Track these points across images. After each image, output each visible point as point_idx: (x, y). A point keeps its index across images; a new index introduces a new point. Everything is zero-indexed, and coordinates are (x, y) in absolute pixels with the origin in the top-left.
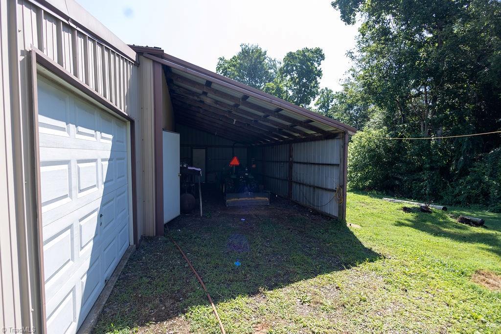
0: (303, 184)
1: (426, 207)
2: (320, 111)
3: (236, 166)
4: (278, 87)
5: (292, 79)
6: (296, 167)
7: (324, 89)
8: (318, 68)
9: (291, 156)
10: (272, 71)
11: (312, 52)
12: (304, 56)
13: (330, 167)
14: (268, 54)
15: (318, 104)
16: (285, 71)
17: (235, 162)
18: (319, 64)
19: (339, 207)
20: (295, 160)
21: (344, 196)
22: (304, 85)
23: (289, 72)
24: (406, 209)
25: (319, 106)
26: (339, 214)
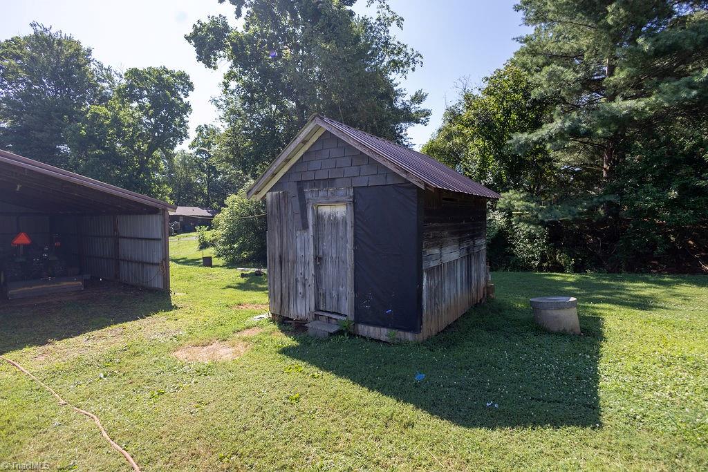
0: (132, 262)
1: (259, 271)
2: (198, 156)
3: (25, 246)
4: (116, 117)
5: (141, 108)
6: (123, 242)
7: (203, 126)
8: (185, 100)
9: (115, 230)
10: (106, 85)
11: (173, 76)
12: (160, 78)
13: (155, 242)
14: (94, 56)
15: (194, 147)
16: (127, 94)
17: (23, 239)
18: (186, 95)
19: (164, 278)
20: (122, 234)
21: (168, 267)
22: (163, 120)
23: (133, 97)
24: (243, 275)
25: (195, 150)
26: (164, 287)
